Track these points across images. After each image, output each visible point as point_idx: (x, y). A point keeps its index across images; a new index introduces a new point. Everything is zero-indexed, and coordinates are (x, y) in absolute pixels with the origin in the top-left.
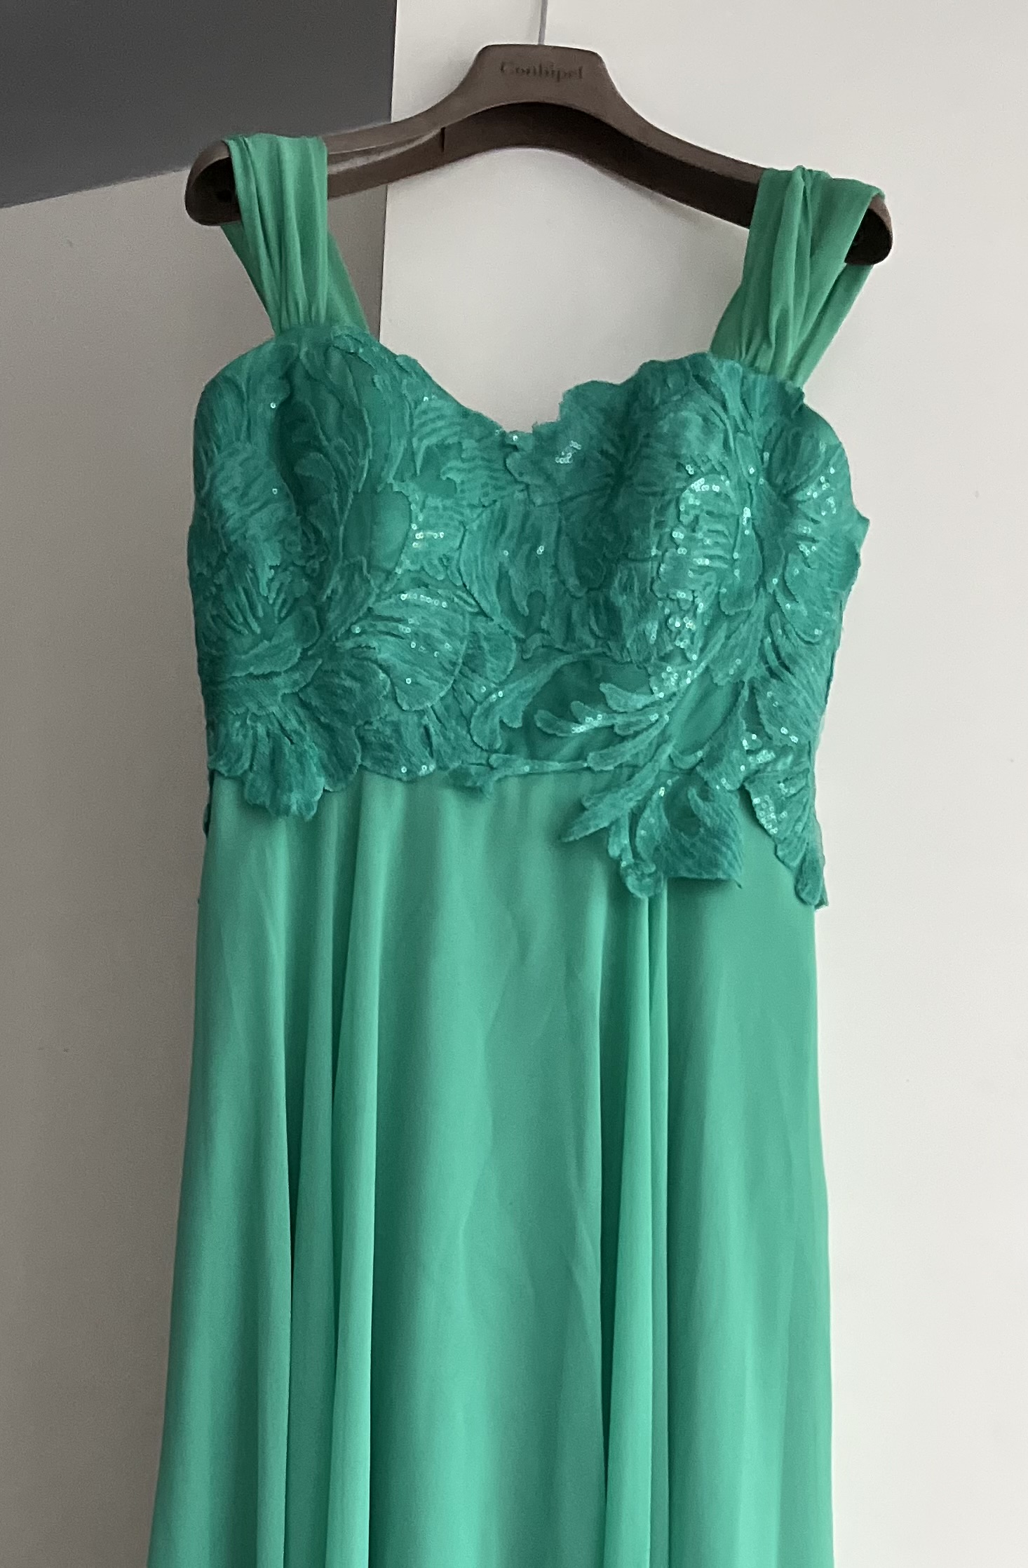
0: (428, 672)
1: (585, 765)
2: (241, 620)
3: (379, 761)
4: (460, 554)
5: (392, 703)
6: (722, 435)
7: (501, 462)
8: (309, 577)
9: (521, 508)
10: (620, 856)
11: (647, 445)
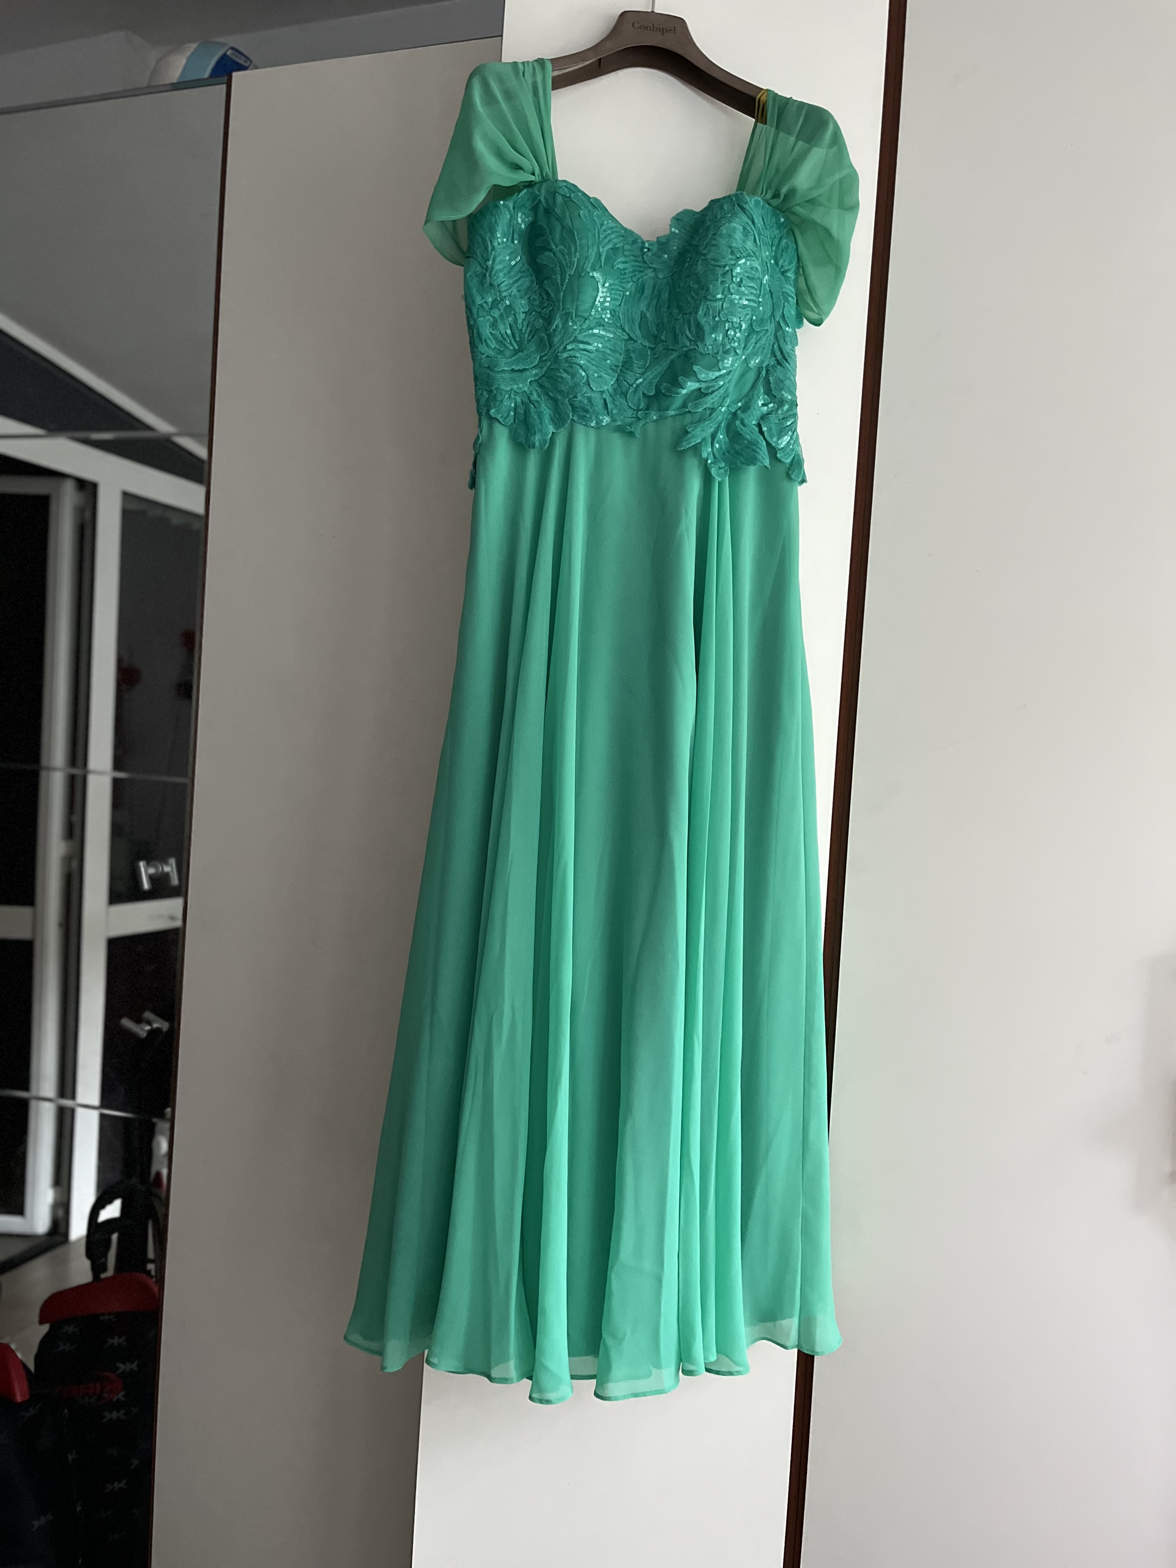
0: (605, 370)
1: (687, 410)
2: (509, 341)
3: (582, 418)
4: (620, 309)
5: (588, 387)
6: (753, 237)
7: (641, 258)
8: (543, 318)
9: (652, 281)
10: (707, 457)
11: (715, 239)
